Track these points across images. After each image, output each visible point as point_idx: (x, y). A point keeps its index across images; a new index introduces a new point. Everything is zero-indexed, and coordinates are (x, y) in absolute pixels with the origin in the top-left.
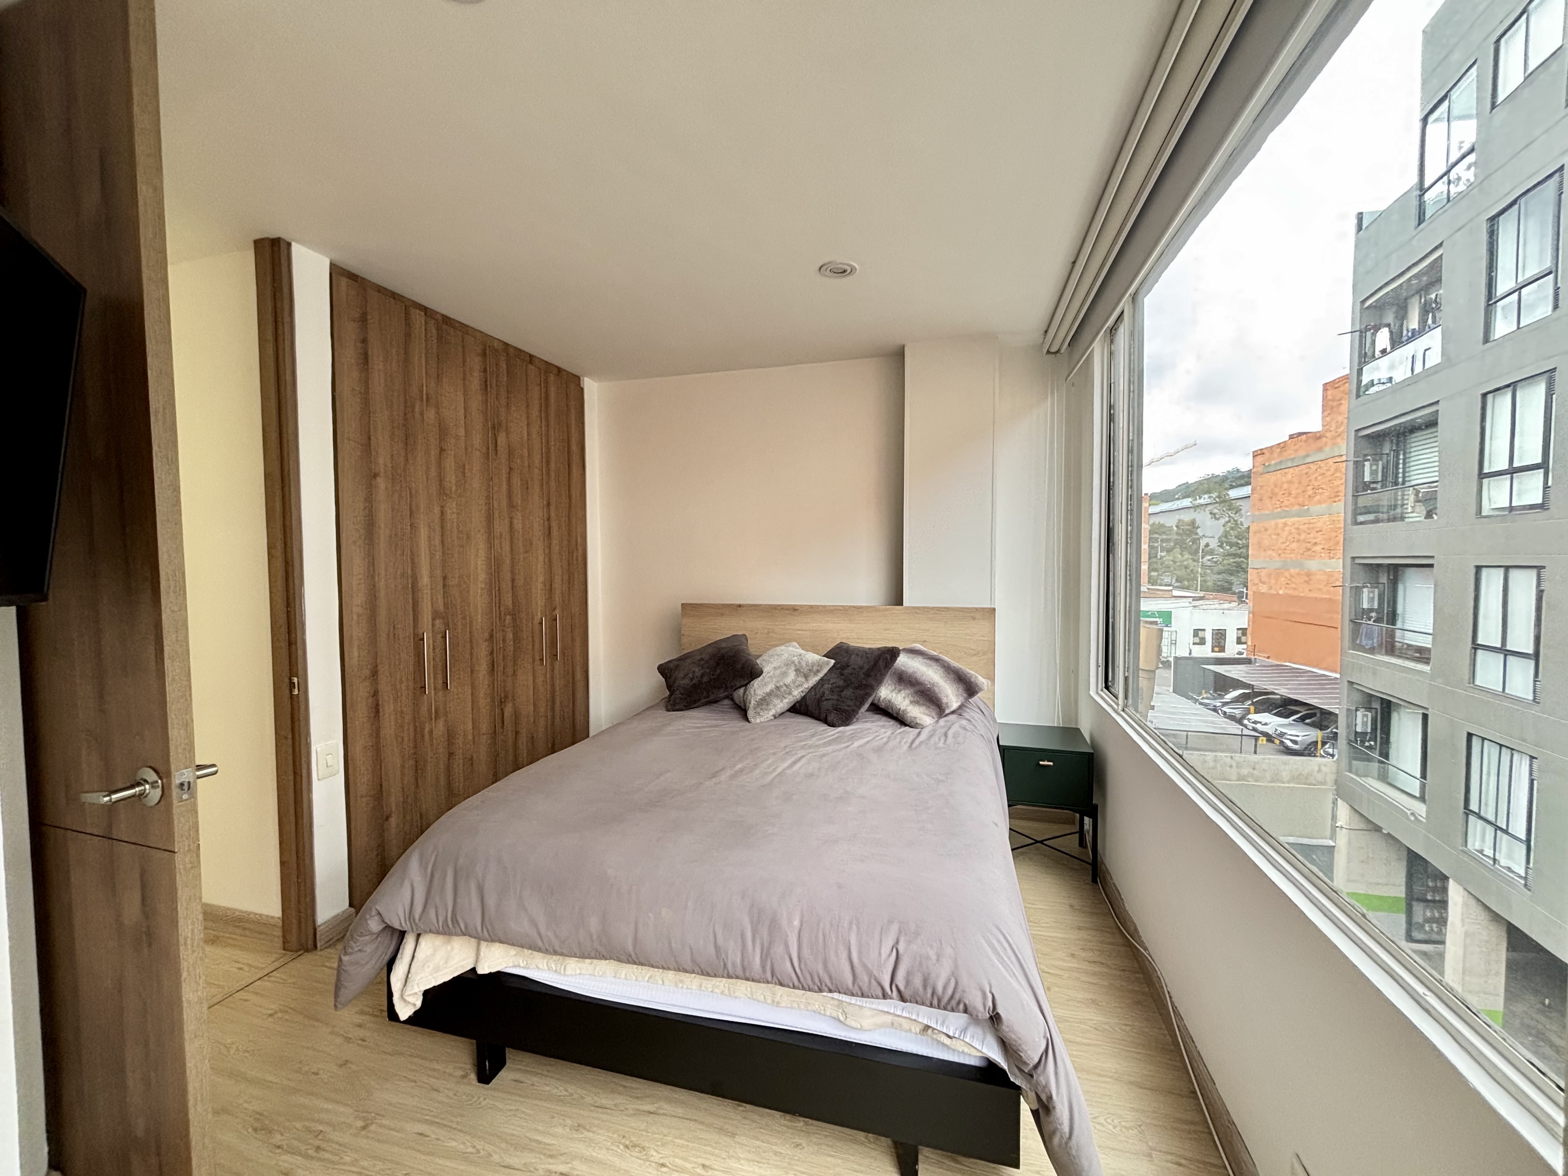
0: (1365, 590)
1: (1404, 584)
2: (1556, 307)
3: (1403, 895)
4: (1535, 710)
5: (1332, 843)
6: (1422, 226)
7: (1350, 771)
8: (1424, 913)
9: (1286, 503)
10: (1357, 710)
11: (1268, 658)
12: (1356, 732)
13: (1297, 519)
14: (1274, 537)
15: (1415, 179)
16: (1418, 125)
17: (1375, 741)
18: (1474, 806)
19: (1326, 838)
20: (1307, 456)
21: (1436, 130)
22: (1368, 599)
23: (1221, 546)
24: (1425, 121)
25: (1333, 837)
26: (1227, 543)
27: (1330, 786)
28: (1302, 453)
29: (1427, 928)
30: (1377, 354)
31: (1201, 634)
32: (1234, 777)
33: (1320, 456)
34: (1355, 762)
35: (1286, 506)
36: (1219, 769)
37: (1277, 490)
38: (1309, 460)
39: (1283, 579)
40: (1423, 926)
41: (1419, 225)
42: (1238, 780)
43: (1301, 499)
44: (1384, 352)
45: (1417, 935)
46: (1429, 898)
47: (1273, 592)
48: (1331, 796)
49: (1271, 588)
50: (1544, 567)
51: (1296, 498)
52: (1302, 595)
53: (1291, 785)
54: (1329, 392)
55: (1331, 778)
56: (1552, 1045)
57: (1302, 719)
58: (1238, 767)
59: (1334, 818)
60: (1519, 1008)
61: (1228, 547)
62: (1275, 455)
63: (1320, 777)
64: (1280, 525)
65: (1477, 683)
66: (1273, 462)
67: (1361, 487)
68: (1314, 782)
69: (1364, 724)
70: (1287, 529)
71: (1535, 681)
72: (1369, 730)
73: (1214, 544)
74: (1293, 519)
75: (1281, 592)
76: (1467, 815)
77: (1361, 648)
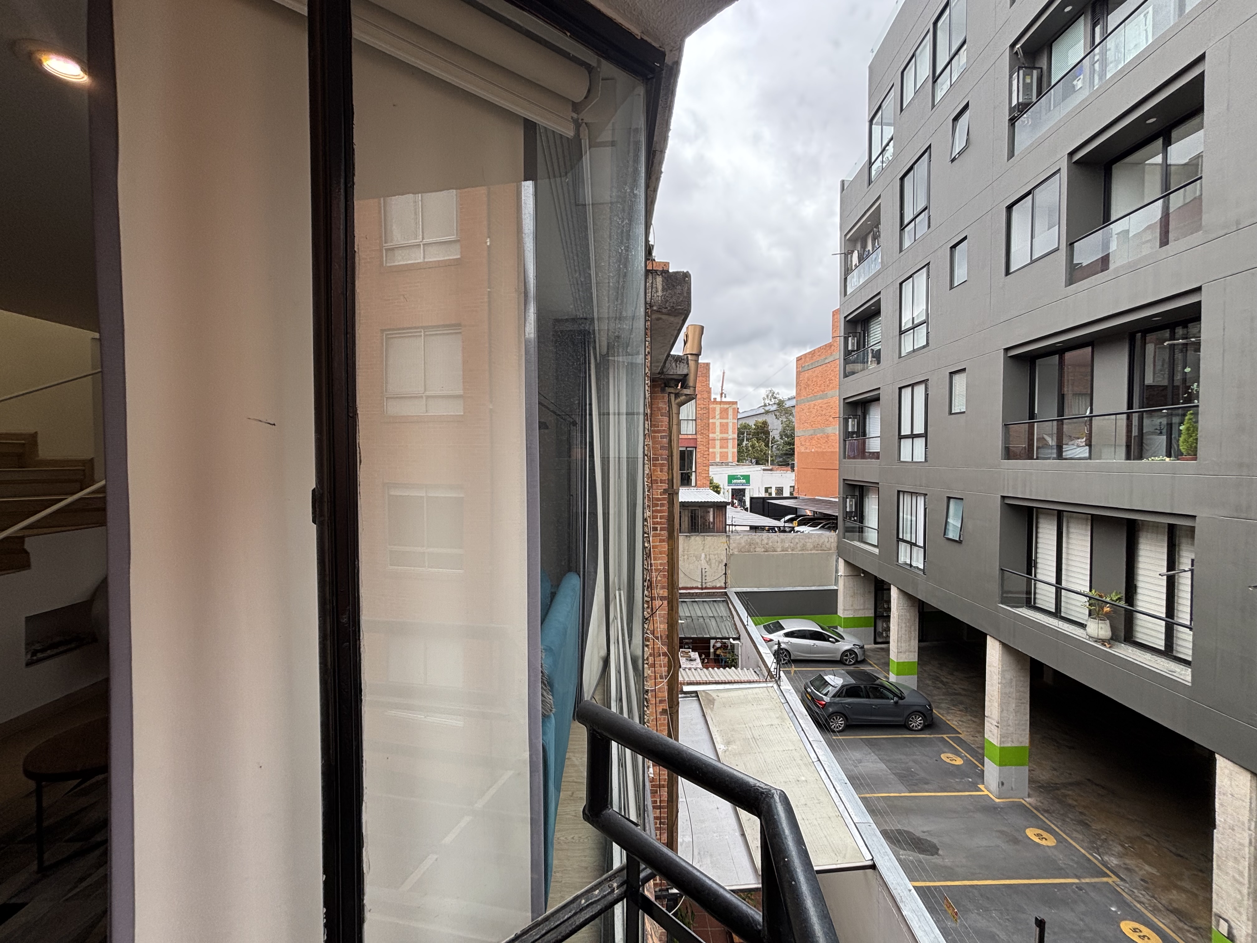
0: (850, 420)
1: (869, 415)
2: (929, 227)
3: (873, 615)
4: (926, 464)
5: (835, 588)
6: (871, 186)
7: (844, 538)
8: (883, 625)
9: (816, 390)
10: (847, 498)
11: (805, 495)
12: (847, 512)
13: (821, 401)
14: (808, 414)
15: (867, 158)
16: (867, 124)
17: (857, 517)
18: (901, 537)
19: (832, 585)
20: (826, 358)
21: (876, 129)
22: (852, 426)
23: (781, 438)
24: (871, 121)
25: (836, 583)
26: (785, 435)
27: (834, 550)
28: (823, 357)
29: (884, 635)
30: (854, 268)
31: (769, 490)
32: (779, 549)
33: (831, 359)
34: (846, 534)
35: (815, 393)
36: (771, 544)
37: (809, 382)
38: (827, 361)
39: (814, 442)
40: (882, 633)
41: (869, 185)
42: (782, 551)
43: (823, 387)
44: (856, 267)
45: (879, 640)
46: (885, 615)
47: (808, 451)
48: (835, 557)
49: (807, 448)
50: (928, 380)
51: (820, 387)
52: (825, 450)
53: (813, 552)
54: (836, 316)
55: (834, 545)
56: (942, 682)
57: (823, 527)
58: (782, 542)
59: (837, 571)
60: (927, 668)
61: (786, 439)
62: (808, 359)
63: (828, 545)
64: (812, 405)
65: (901, 460)
66: (807, 364)
67: (847, 353)
68: (826, 549)
69: (851, 506)
70: (816, 408)
71: (926, 449)
72: (854, 510)
73: (777, 437)
74: (818, 401)
75: (813, 450)
76: (898, 541)
77: (849, 458)
